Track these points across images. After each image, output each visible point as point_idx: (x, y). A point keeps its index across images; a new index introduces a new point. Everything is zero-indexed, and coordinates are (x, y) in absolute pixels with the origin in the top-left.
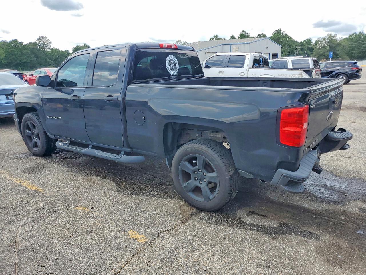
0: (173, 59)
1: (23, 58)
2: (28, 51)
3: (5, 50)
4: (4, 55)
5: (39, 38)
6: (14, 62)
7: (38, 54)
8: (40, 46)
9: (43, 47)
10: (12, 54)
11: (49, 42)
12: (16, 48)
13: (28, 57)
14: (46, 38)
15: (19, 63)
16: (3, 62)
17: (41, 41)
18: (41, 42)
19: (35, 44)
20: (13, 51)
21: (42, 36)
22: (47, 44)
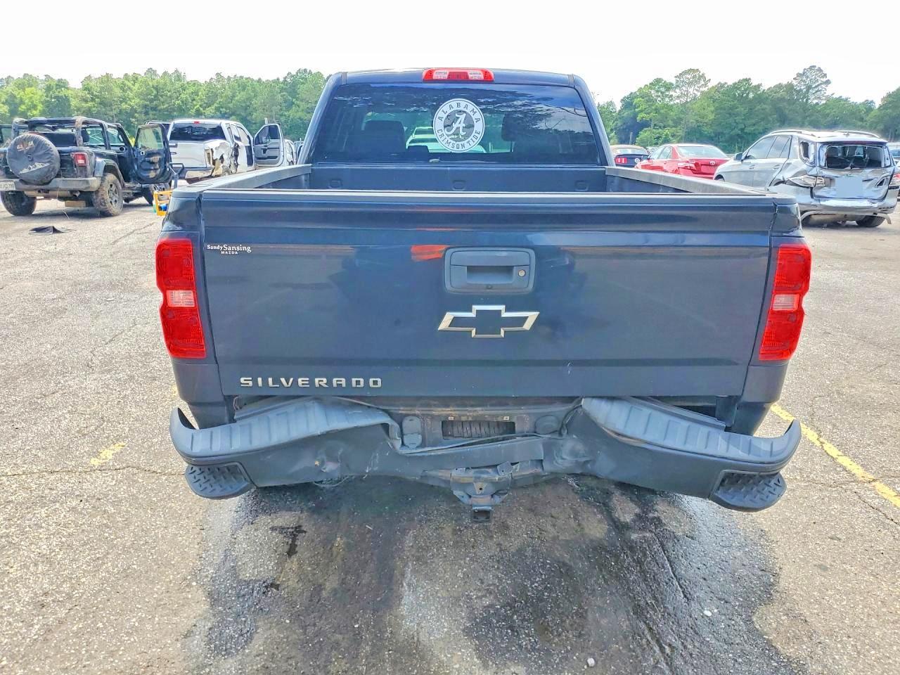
0: (465, 110)
1: (749, 122)
2: (764, 106)
3: (717, 105)
4: (712, 117)
5: (801, 72)
6: (726, 131)
7: (787, 112)
8: (799, 92)
9: (806, 95)
10: (730, 114)
11: (824, 80)
12: (742, 99)
13: (763, 119)
14: (820, 70)
15: (738, 135)
16: (706, 133)
17: (804, 79)
18: (804, 81)
19: (790, 87)
20: (733, 107)
21: (812, 68)
22: (816, 87)
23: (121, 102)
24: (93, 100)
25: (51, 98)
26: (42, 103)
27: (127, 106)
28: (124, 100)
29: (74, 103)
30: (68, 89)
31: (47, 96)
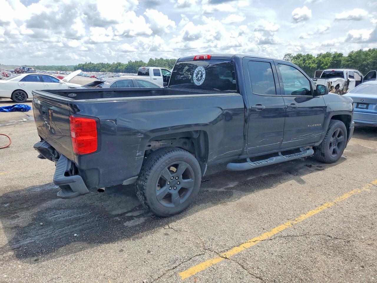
0: (201, 70)
23: (363, 61)
24: (351, 61)
25: (334, 61)
26: (330, 63)
27: (365, 63)
28: (365, 60)
29: (343, 62)
30: (342, 57)
31: (332, 60)
